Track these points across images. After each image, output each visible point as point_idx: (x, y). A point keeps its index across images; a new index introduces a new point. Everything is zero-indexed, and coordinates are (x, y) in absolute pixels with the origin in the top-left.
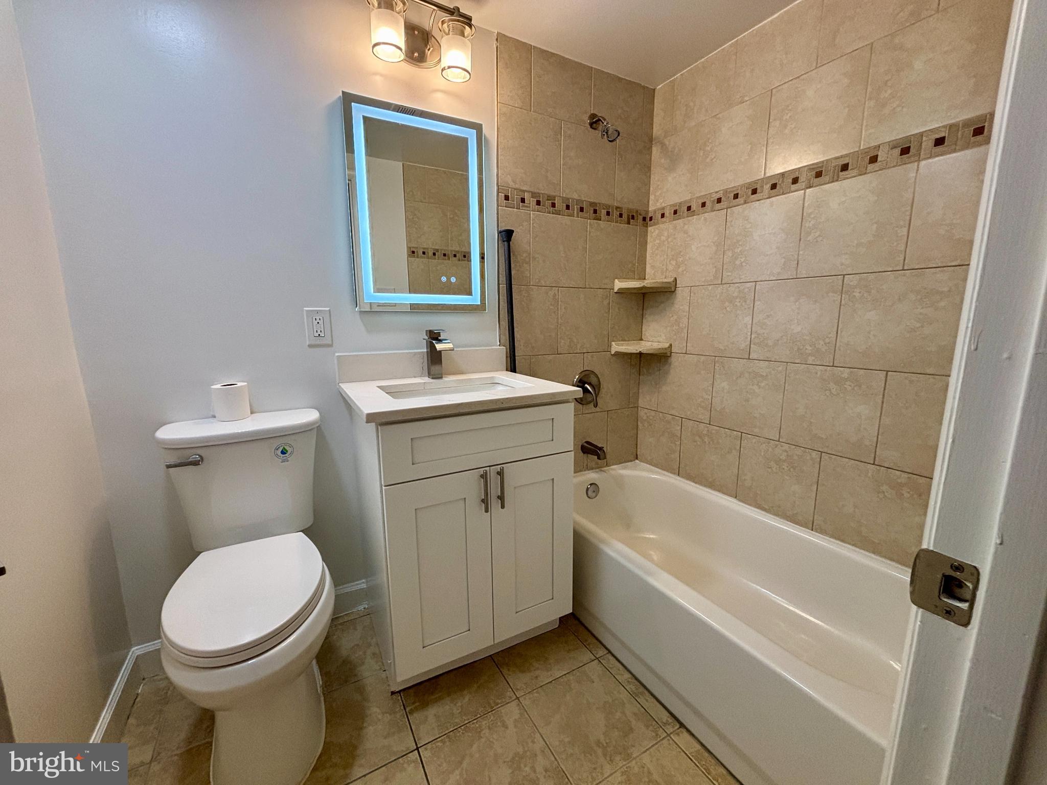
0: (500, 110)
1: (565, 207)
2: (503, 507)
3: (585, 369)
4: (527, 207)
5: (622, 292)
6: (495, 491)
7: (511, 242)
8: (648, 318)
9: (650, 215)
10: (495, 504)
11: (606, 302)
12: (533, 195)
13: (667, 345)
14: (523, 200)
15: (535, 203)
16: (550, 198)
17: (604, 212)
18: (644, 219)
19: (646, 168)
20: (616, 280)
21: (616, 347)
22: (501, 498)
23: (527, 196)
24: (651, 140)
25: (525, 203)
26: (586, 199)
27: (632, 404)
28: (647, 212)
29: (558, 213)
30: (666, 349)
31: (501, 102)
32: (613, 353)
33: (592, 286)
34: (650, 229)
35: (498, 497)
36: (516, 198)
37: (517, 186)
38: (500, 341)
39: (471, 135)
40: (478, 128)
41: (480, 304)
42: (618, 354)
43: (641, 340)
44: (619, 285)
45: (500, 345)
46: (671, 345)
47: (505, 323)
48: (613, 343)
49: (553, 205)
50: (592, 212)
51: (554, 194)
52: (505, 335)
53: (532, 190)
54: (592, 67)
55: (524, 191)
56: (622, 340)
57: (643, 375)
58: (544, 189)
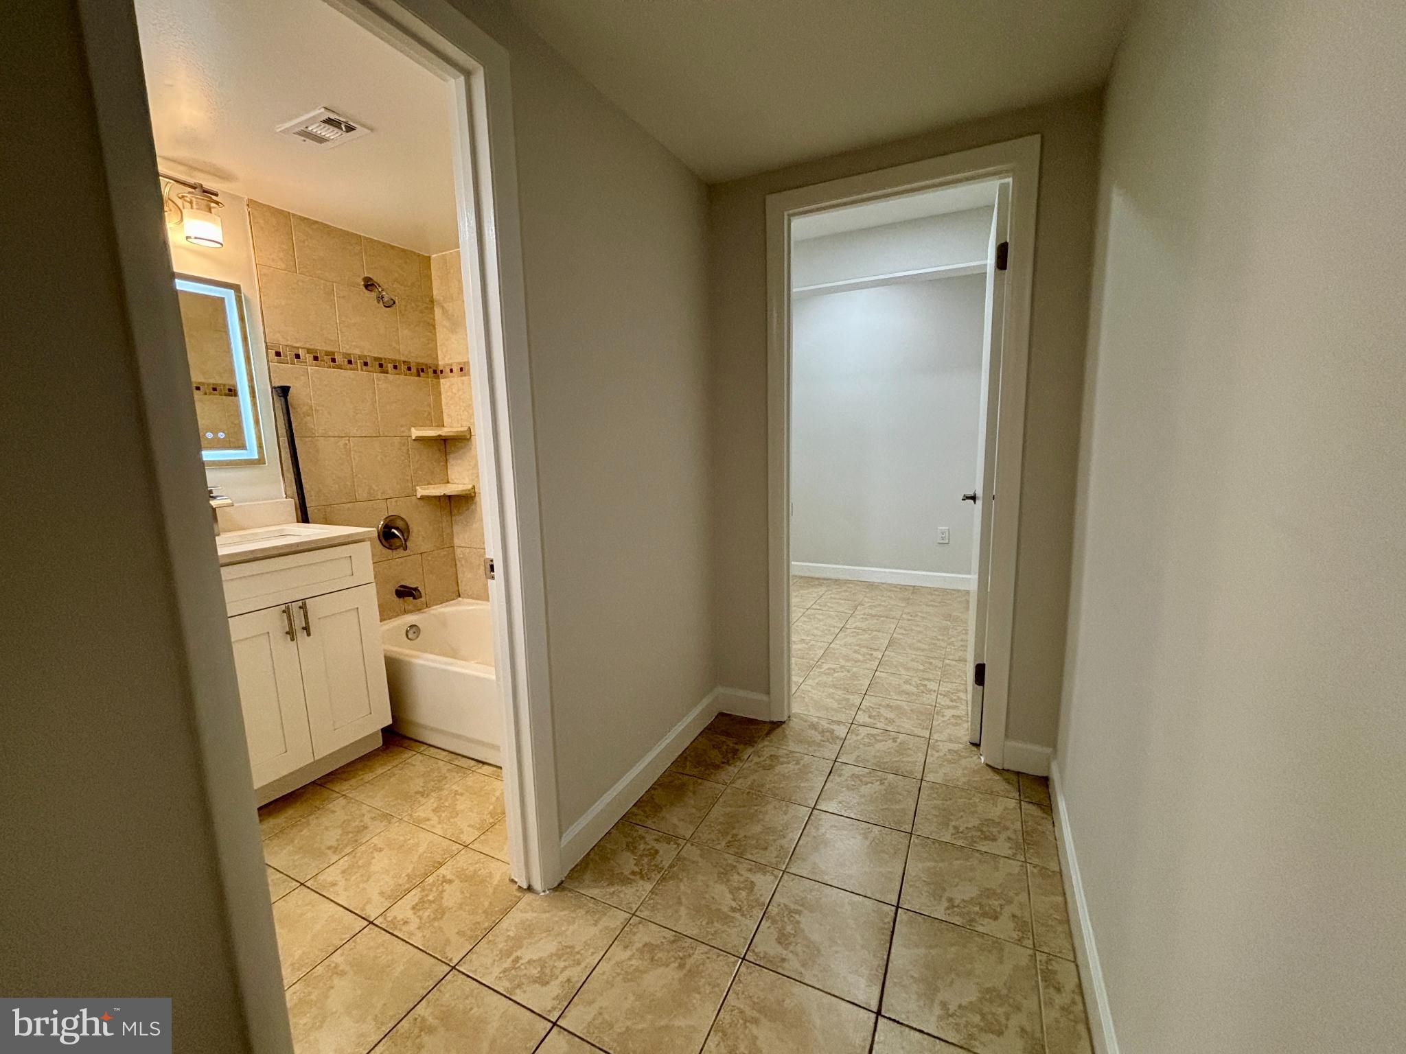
0: (260, 271)
1: (346, 362)
2: (309, 634)
3: (390, 515)
4: (302, 362)
5: (419, 439)
6: (299, 622)
7: (288, 397)
8: (452, 462)
9: (441, 368)
10: (301, 635)
11: (404, 449)
12: (309, 351)
13: (470, 487)
14: (298, 356)
15: (312, 358)
16: (327, 353)
17: (390, 366)
18: (435, 372)
19: (431, 326)
20: (413, 428)
21: (421, 491)
22: (307, 629)
23: (301, 352)
24: (432, 301)
25: (300, 358)
26: (369, 354)
27: (447, 544)
28: (437, 365)
29: (340, 367)
30: (469, 490)
31: (260, 263)
32: (419, 497)
33: (386, 434)
34: (442, 381)
35: (303, 628)
36: (290, 355)
37: (289, 343)
38: (286, 494)
39: (229, 296)
40: (237, 288)
41: (257, 457)
42: (423, 498)
43: (448, 482)
44: (415, 433)
45: (286, 498)
46: (474, 486)
47: (290, 475)
48: (418, 488)
49: (333, 360)
50: (377, 366)
51: (332, 350)
52: (291, 486)
53: (308, 346)
54: (360, 236)
55: (298, 348)
56: (428, 484)
57: (454, 515)
58: (321, 346)
